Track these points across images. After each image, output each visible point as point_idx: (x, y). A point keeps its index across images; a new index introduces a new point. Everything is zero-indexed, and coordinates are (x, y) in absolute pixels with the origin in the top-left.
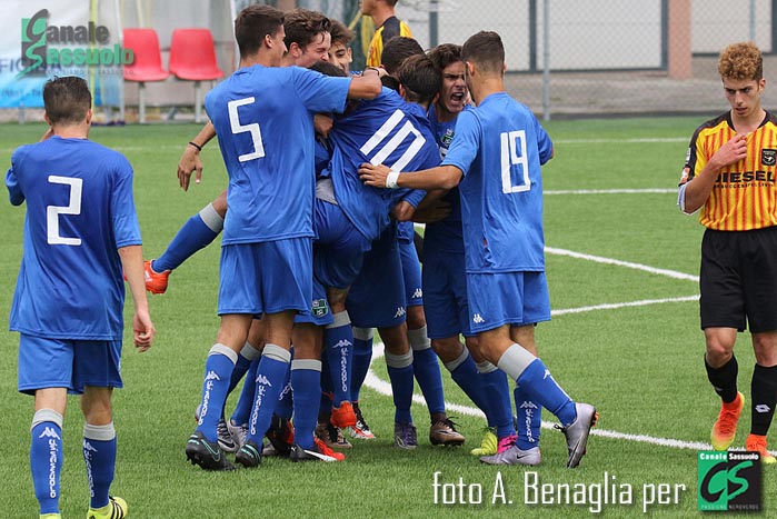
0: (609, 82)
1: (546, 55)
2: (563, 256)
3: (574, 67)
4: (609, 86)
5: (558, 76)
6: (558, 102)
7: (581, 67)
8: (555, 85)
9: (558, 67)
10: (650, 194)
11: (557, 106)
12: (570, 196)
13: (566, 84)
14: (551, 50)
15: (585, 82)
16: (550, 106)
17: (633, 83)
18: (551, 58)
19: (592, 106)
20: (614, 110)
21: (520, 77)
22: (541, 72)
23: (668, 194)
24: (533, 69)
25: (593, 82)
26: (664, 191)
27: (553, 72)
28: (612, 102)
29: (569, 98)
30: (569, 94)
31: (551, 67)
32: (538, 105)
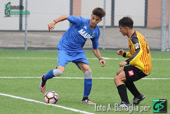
0: (50, 36)
1: (26, 25)
2: (32, 102)
3: (36, 30)
4: (50, 37)
5: (31, 33)
6: (30, 43)
7: (39, 30)
8: (29, 36)
9: (31, 29)
10: (65, 79)
11: (30, 44)
12: (34, 79)
13: (33, 36)
14: (28, 23)
15: (41, 36)
16: (27, 44)
17: (59, 36)
18: (28, 26)
19: (43, 45)
20: (51, 47)
21: (16, 33)
22: (24, 31)
23: (72, 79)
24: (21, 30)
25: (44, 36)
26: (71, 78)
27: (29, 31)
28: (51, 43)
29: (35, 42)
30: (35, 40)
31: (28, 29)
32: (23, 44)
